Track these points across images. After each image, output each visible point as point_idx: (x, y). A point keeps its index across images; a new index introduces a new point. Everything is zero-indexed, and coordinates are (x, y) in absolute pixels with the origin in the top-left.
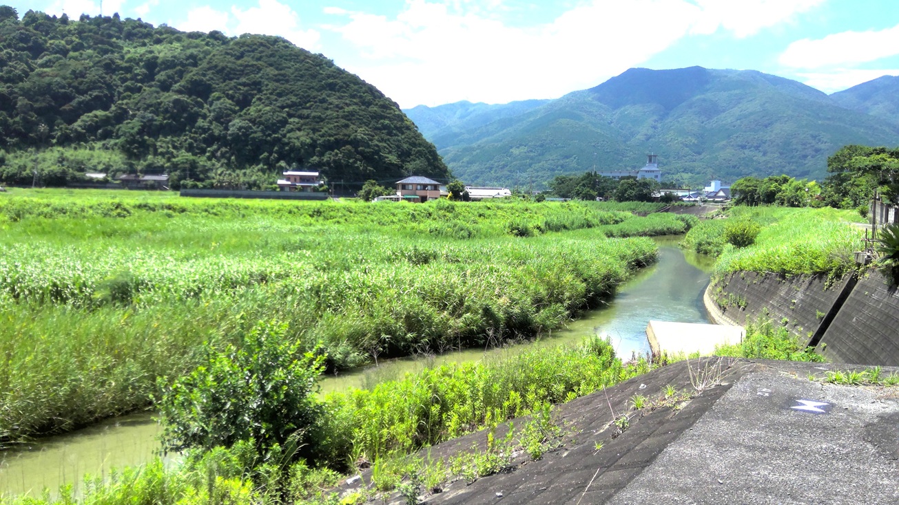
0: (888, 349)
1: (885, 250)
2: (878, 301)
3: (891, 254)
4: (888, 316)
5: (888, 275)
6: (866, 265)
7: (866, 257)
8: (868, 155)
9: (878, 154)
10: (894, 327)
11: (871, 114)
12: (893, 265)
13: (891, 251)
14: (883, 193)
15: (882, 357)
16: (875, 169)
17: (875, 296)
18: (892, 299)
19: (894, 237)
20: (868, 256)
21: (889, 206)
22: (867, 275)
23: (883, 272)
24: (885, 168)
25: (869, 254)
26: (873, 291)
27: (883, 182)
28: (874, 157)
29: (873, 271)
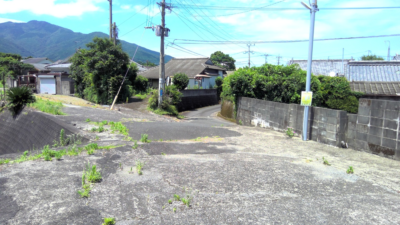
0: (15, 144)
1: (10, 100)
2: (9, 123)
3: (12, 101)
4: (14, 129)
5: (12, 111)
6: (2, 107)
7: (2, 103)
8: (4, 57)
9: (9, 56)
10: (17, 134)
11: (5, 38)
12: (14, 106)
13: (12, 100)
14: (11, 74)
15: (12, 148)
16: (7, 63)
17: (8, 121)
18: (15, 121)
19: (13, 93)
20: (3, 103)
21: (14, 80)
22: (3, 112)
23: (10, 109)
24: (10, 62)
25: (3, 102)
26: (6, 119)
27: (11, 69)
28: (7, 58)
29: (6, 109)
